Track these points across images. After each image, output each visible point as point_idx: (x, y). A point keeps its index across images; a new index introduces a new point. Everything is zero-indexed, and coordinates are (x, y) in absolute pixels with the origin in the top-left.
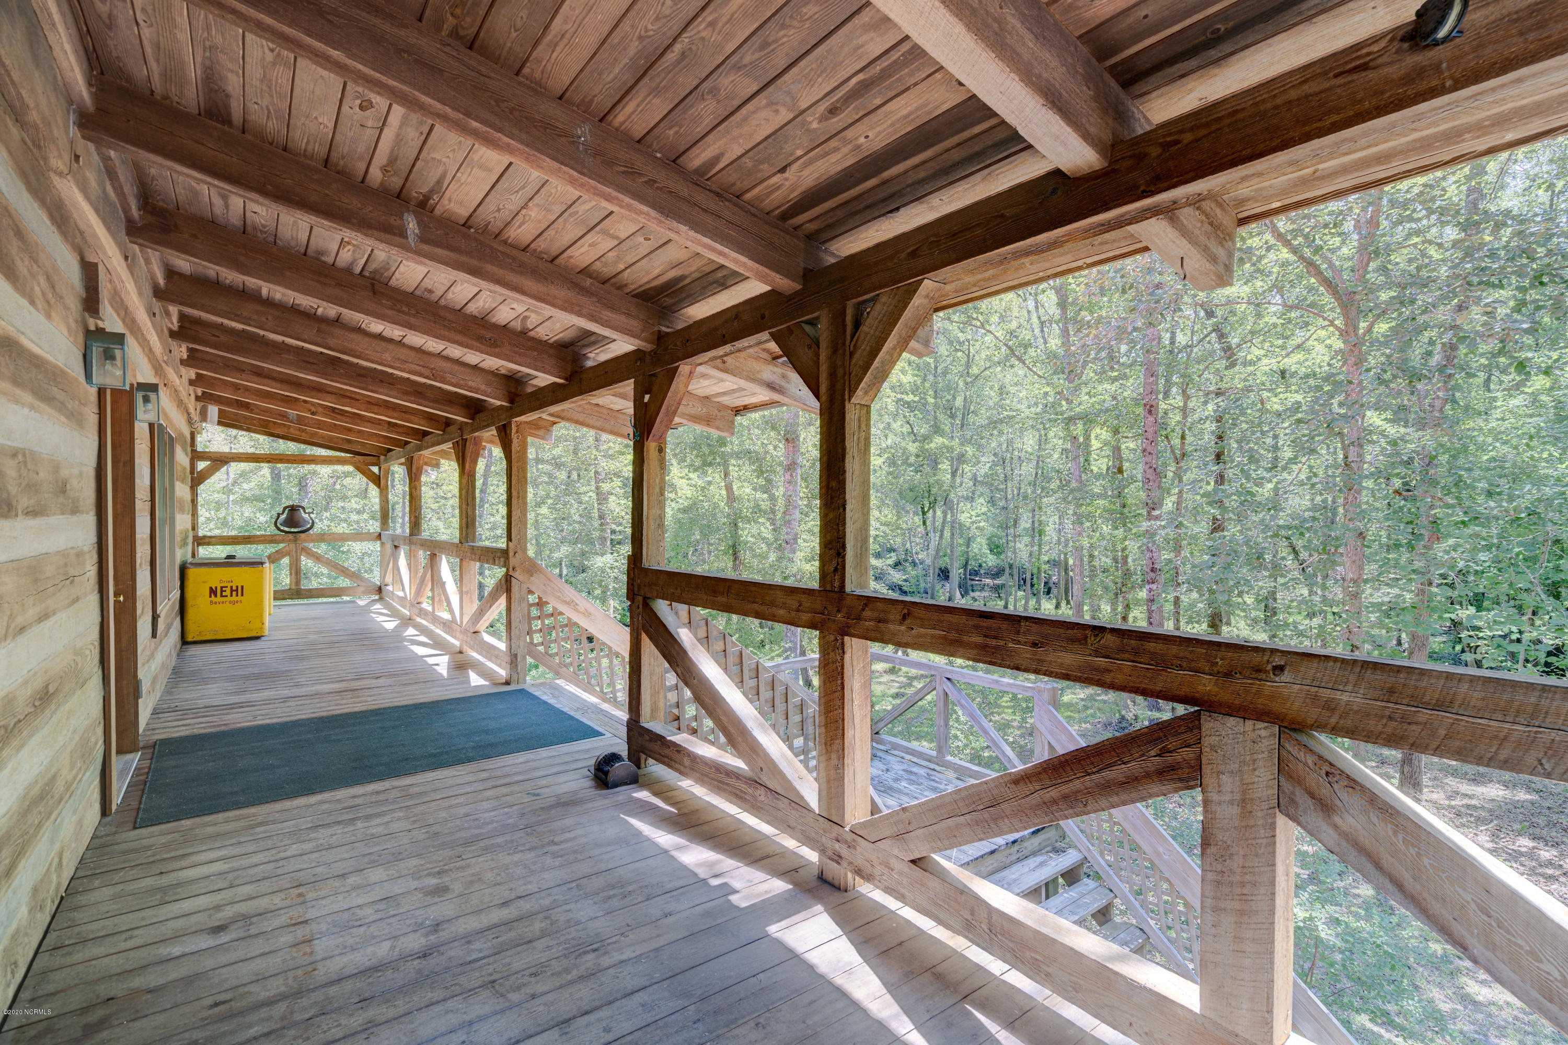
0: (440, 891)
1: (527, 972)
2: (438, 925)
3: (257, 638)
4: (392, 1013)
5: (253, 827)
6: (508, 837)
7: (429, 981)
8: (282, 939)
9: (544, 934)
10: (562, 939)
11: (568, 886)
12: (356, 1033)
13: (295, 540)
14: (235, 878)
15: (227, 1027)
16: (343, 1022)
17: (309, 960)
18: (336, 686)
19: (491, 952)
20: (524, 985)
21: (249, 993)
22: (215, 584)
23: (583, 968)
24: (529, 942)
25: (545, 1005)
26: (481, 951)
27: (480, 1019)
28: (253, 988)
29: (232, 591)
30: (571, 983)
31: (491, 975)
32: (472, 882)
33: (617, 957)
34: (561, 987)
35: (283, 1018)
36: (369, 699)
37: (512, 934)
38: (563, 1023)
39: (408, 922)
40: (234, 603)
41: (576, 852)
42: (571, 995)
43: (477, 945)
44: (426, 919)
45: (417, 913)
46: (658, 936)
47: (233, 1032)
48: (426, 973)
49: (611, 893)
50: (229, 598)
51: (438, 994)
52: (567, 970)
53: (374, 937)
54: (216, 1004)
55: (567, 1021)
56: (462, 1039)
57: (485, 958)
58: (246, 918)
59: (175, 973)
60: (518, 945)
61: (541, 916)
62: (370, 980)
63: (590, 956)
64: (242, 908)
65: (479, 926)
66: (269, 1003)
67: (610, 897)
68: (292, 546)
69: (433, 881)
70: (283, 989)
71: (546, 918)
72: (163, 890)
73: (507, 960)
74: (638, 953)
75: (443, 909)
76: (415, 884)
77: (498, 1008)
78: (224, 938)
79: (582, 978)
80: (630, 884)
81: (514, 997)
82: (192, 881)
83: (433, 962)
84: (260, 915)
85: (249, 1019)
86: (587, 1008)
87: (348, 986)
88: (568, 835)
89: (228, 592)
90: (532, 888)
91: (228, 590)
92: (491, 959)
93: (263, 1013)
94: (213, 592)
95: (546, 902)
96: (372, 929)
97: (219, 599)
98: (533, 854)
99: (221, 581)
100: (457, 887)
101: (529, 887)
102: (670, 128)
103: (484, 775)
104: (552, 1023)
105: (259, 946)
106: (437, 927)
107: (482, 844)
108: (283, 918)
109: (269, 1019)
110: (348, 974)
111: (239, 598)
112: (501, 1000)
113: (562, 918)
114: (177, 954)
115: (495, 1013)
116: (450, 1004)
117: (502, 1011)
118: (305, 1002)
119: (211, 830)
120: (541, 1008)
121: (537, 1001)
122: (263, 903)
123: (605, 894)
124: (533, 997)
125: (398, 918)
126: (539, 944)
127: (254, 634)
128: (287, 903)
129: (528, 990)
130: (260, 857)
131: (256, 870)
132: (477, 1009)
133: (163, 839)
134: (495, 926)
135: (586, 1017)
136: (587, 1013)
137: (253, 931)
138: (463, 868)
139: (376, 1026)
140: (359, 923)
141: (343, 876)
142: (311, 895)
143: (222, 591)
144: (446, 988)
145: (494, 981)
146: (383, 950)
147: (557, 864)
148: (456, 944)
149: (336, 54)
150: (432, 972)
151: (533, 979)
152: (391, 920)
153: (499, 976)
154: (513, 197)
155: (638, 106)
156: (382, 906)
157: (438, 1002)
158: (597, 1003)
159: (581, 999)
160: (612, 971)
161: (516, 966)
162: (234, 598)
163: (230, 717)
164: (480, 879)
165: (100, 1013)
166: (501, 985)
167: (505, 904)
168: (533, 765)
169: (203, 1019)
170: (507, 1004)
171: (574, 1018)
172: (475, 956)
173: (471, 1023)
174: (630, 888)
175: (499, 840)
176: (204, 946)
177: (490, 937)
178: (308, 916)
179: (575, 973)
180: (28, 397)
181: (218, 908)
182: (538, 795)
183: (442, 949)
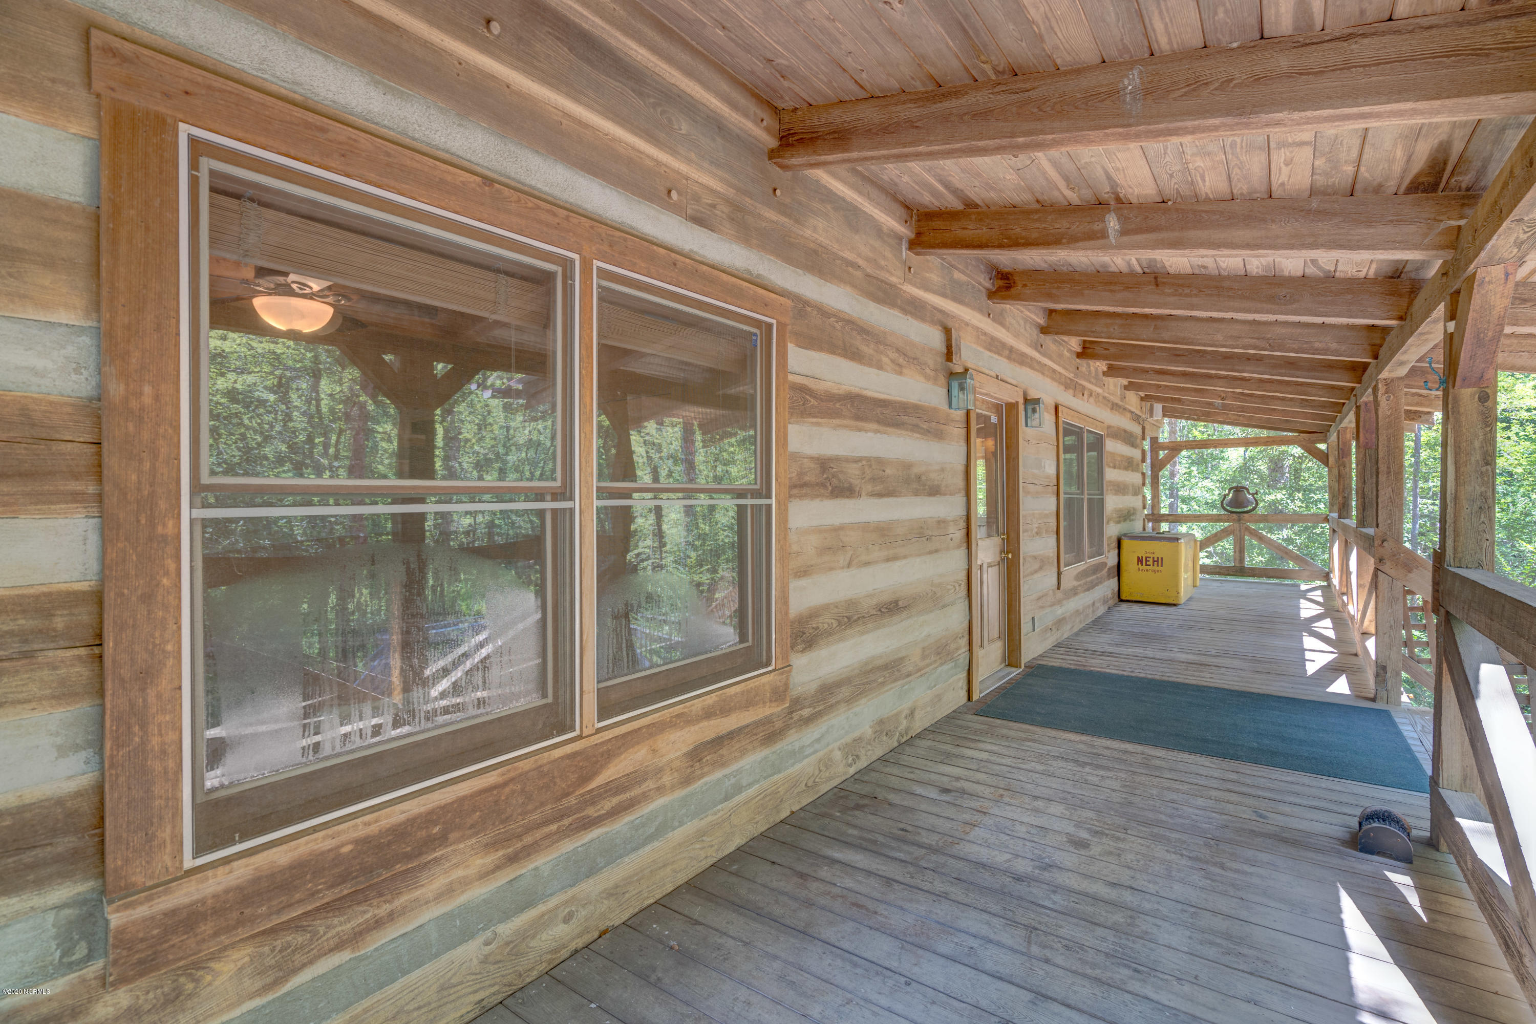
0: (1081, 844)
1: (1064, 942)
2: (1050, 866)
3: (1175, 605)
4: (961, 898)
5: (1026, 740)
6: (1184, 837)
7: (1002, 896)
8: (964, 816)
9: (1114, 928)
10: (1123, 942)
11: (1185, 907)
12: (934, 894)
13: (1239, 520)
14: (984, 767)
15: (894, 844)
16: (936, 883)
17: (963, 836)
18: (1191, 657)
19: (1060, 909)
20: (1052, 948)
21: (919, 834)
22: (1142, 554)
23: (1109, 974)
24: (1096, 924)
25: (1047, 973)
26: (1055, 903)
27: (998, 944)
28: (924, 833)
29: (1154, 561)
30: (1085, 976)
31: (1040, 923)
32: (1110, 853)
33: (1149, 992)
34: (1075, 972)
35: (916, 858)
36: (1208, 675)
37: (1090, 909)
38: (1043, 996)
39: (1036, 851)
40: (1155, 572)
41: (1233, 885)
42: (1073, 984)
43: (1057, 898)
44: (1049, 857)
45: (1049, 849)
46: (1214, 1009)
47: (893, 848)
48: (1006, 890)
49: (1218, 941)
50: (1151, 568)
51: (995, 908)
52: (1094, 966)
53: (1007, 847)
54: (903, 830)
55: (1047, 997)
56: (974, 945)
57: (1052, 910)
58: (963, 792)
59: (908, 802)
60: (1084, 920)
61: (1130, 913)
62: (974, 871)
63: (1125, 972)
64: (967, 786)
65: (1076, 886)
66: (920, 846)
67: (1212, 943)
68: (1236, 525)
69: (1084, 835)
70: (934, 843)
71: (1131, 917)
72: (948, 755)
73: (1062, 923)
74: (1172, 1004)
75: (1068, 858)
76: (1071, 829)
77: (1016, 947)
78: (945, 797)
79: (1097, 980)
80: (1251, 947)
81: (1035, 950)
82: (964, 757)
83: (1020, 889)
84: (971, 795)
85: (905, 848)
86: (1072, 1003)
87: (960, 865)
88: (1246, 868)
89: (1151, 563)
90: (1152, 888)
91: (1151, 560)
92: (1054, 914)
93: (912, 849)
94: (1140, 560)
95: (1147, 906)
96: (1012, 841)
97: (1144, 567)
98: (1190, 863)
99: (1146, 552)
100: (1095, 850)
101: (1151, 886)
102: (1216, 13)
103: (1234, 776)
104: (1034, 988)
105: (950, 812)
106: (1048, 867)
107: (1156, 830)
108: (979, 804)
109: (910, 853)
110: (969, 858)
111: (1159, 568)
112: (1025, 944)
113: (1144, 928)
114: (918, 793)
115: (1012, 949)
116: (995, 921)
117: (1016, 951)
118: (934, 857)
119: (1005, 731)
120: (1041, 973)
121: (1046, 967)
122: (979, 789)
123: (1211, 937)
124: (1047, 961)
125: (1034, 845)
126: (1100, 931)
127: (1171, 601)
128: (990, 796)
129: (1048, 953)
130: (1007, 761)
131: (997, 767)
132: (1006, 938)
133: (978, 726)
134: (1087, 895)
135: (1063, 1008)
136: (1068, 1006)
137: (958, 802)
138: (1118, 839)
139: (946, 898)
140: (1010, 833)
141: (1036, 798)
142: (1006, 799)
143: (1146, 561)
144: (1005, 909)
145: (1036, 929)
146: (1000, 858)
147: (1200, 884)
148: (1045, 886)
149: (921, 148)
150: (1010, 893)
151: (1062, 950)
152: (1028, 843)
153: (1044, 928)
154: (1168, 159)
155: (1162, 19)
156: (1034, 831)
157: (990, 913)
158: (1085, 1008)
159: (1076, 992)
160: (1128, 997)
161: (1063, 932)
162: (1155, 568)
163: (1093, 661)
164: (1119, 855)
165: (866, 801)
166: (1037, 935)
167: (1113, 885)
168: (1297, 788)
169: (891, 833)
170: (1024, 950)
171: (1055, 1000)
172: (1047, 903)
173: (990, 941)
174: (1245, 951)
175: (1174, 835)
176: (931, 796)
177: (1073, 899)
178: (991, 811)
179: (1097, 972)
180: (875, 426)
181: (958, 779)
182: (1265, 817)
183: (1033, 883)
